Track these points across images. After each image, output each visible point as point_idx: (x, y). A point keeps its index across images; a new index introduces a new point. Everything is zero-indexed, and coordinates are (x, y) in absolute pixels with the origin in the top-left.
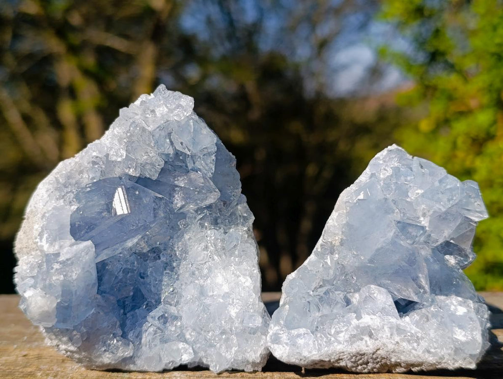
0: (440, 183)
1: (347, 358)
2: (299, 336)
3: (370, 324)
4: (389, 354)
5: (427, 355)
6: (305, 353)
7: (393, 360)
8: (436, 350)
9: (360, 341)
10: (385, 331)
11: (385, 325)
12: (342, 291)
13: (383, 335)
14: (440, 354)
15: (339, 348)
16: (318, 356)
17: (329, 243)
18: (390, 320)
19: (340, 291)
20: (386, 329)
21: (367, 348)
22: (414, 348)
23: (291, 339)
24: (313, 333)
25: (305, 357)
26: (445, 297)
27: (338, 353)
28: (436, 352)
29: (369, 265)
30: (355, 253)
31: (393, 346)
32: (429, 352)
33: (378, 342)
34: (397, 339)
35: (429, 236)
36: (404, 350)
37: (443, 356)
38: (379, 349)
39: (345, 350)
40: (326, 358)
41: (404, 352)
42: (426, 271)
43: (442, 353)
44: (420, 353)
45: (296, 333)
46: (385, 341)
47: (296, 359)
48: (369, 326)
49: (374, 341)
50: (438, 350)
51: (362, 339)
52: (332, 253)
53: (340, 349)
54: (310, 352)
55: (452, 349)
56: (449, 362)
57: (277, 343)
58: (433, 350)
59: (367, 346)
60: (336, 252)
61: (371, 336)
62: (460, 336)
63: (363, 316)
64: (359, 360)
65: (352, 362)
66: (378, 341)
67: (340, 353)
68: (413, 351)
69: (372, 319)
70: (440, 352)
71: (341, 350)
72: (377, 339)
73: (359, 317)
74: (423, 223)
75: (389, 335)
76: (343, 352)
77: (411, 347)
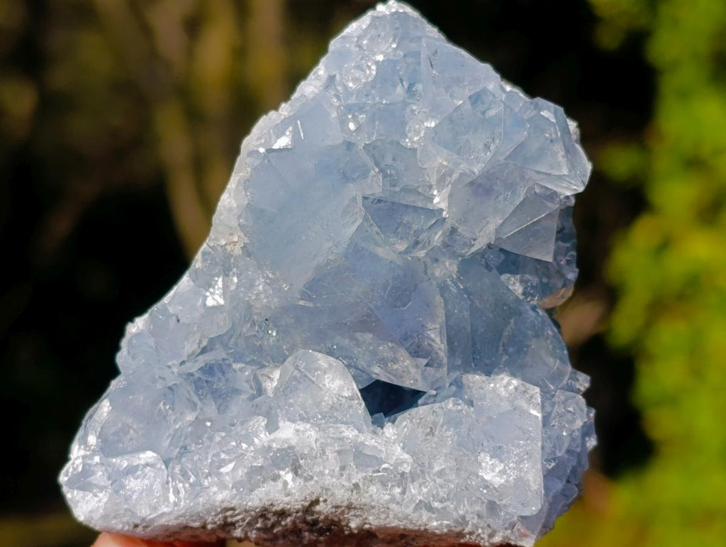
0: (473, 104)
1: (243, 520)
2: (131, 471)
3: (293, 442)
4: (343, 513)
5: (425, 516)
6: (144, 512)
7: (353, 525)
8: (445, 504)
9: (272, 483)
10: (328, 459)
11: (327, 445)
12: (247, 363)
13: (325, 468)
14: (455, 514)
15: (221, 497)
16: (172, 517)
17: (219, 248)
18: (343, 434)
19: (243, 362)
20: (331, 455)
21: (287, 499)
22: (393, 500)
23: (114, 478)
24: (166, 463)
25: (143, 519)
26: (484, 378)
27: (219, 510)
28: (444, 508)
29: (302, 303)
30: (270, 276)
31: (347, 494)
32: (430, 508)
33: (312, 486)
34: (357, 477)
35: (453, 230)
36: (373, 504)
37: (463, 517)
38: (316, 502)
39: (234, 503)
40: (194, 521)
41: (373, 507)
42: (441, 318)
43: (461, 512)
44: (410, 510)
45: (125, 464)
46: (328, 481)
47: (124, 523)
48: (291, 448)
49: (302, 481)
50: (448, 503)
51: (276, 478)
52: (226, 273)
53: (223, 502)
54: (155, 509)
55: (483, 502)
56: (480, 531)
57: (79, 488)
58: (436, 505)
59: (288, 495)
60: (235, 270)
61: (296, 470)
62: (492, 472)
63: (281, 424)
64: (273, 526)
65: (258, 529)
66: (312, 482)
67: (227, 510)
68: (393, 506)
69: (298, 431)
70: (456, 509)
71: (225, 505)
72: (312, 478)
73: (272, 427)
74: (436, 200)
75: (338, 469)
76: (233, 509)
77: (387, 497)
